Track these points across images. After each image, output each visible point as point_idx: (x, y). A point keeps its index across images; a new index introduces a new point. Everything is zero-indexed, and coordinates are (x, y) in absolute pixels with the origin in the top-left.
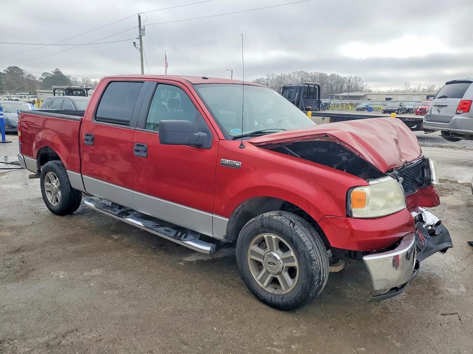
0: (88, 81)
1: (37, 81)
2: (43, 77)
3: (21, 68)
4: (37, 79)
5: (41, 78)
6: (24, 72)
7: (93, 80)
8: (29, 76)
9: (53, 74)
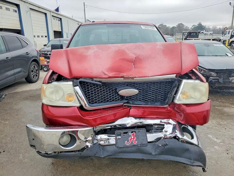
0: (215, 28)
1: (189, 29)
2: (192, 27)
3: (184, 24)
4: (190, 28)
5: (191, 28)
6: (184, 25)
7: (218, 27)
8: (186, 27)
9: (197, 25)
